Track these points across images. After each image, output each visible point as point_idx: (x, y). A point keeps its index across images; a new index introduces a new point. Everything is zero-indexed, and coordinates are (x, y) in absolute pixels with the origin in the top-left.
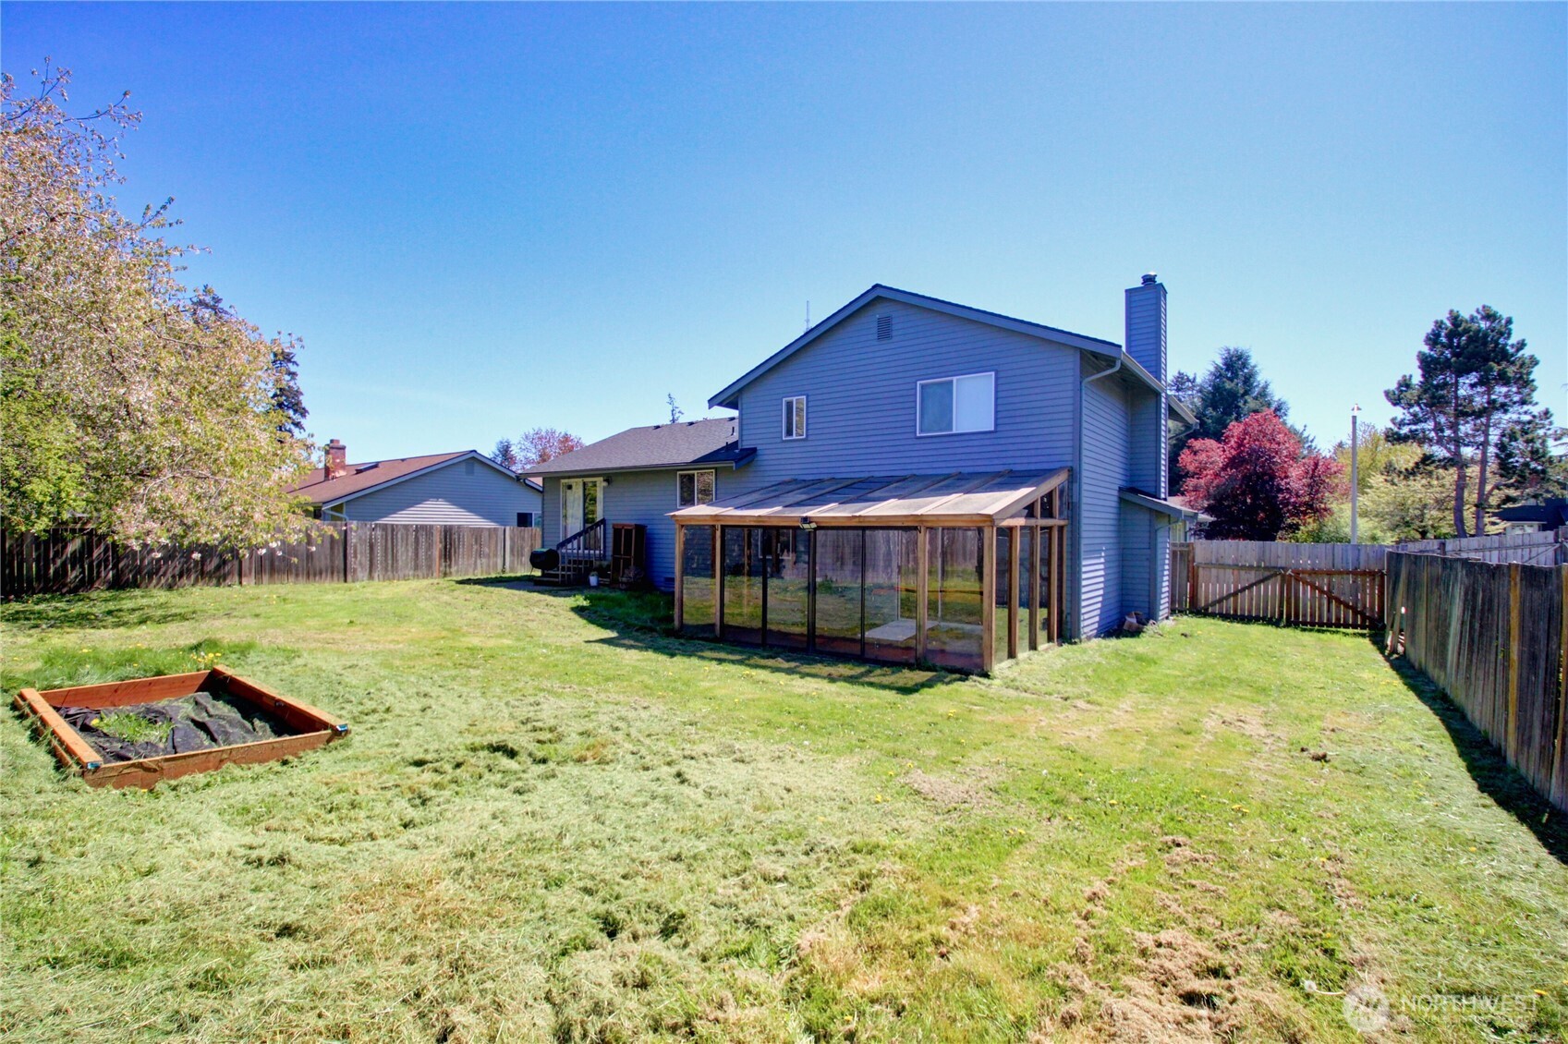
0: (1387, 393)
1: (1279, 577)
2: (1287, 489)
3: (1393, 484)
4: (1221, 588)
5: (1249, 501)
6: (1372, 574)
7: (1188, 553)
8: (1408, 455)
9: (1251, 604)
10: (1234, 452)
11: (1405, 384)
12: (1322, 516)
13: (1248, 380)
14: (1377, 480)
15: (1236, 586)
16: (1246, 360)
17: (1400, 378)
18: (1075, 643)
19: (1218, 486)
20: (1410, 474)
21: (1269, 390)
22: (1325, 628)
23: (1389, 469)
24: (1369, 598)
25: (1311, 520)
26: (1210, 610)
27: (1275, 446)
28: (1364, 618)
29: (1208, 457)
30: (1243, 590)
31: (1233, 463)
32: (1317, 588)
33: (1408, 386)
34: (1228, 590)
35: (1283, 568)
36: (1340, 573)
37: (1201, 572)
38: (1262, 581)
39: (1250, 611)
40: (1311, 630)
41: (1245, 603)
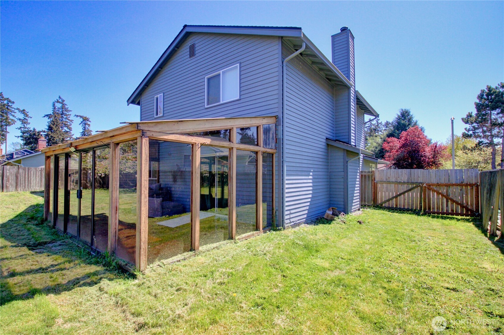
0: (463, 119)
1: (419, 188)
2: (424, 156)
3: (467, 154)
4: (389, 194)
5: (410, 161)
6: (471, 185)
7: (372, 176)
8: (472, 142)
9: (405, 202)
10: (403, 142)
11: (470, 116)
12: (438, 166)
13: (410, 120)
14: (460, 153)
15: (396, 193)
16: (409, 113)
17: (467, 113)
18: (280, 230)
19: (397, 155)
20: (472, 150)
21: (418, 123)
22: (445, 216)
23: (465, 148)
24: (469, 199)
25: (434, 168)
26: (383, 205)
27: (419, 139)
28: (467, 210)
29: (394, 144)
30: (400, 195)
31: (404, 146)
32: (440, 193)
33: (471, 116)
34: (392, 195)
35: (421, 183)
36: (453, 185)
37: (379, 186)
38: (410, 190)
39: (404, 206)
40: (438, 217)
41: (402, 201)
